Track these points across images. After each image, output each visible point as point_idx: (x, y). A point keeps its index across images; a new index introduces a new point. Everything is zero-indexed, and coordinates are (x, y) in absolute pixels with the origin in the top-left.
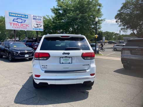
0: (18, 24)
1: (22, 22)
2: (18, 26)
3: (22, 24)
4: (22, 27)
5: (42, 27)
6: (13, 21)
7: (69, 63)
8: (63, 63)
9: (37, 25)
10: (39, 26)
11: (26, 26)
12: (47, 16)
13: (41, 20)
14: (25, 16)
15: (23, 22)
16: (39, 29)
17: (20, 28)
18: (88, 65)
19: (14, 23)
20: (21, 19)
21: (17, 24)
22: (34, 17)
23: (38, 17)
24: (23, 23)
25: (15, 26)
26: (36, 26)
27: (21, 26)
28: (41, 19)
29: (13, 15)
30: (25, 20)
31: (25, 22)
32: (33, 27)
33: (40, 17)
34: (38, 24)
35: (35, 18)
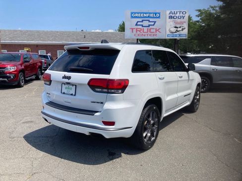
0: (143, 29)
1: (149, 26)
2: (143, 32)
3: (149, 28)
4: (149, 33)
5: (186, 31)
6: (136, 25)
7: (72, 95)
8: (64, 93)
9: (176, 27)
10: (179, 29)
11: (156, 30)
12: (212, 7)
13: (183, 17)
14: (156, 15)
15: (151, 25)
16: (180, 35)
17: (146, 35)
18: (102, 103)
19: (137, 29)
20: (149, 20)
21: (141, 29)
22: (171, 15)
23: (178, 13)
24: (151, 27)
25: (138, 33)
26: (174, 30)
27: (147, 32)
28: (184, 15)
29: (136, 15)
30: (155, 22)
31: (154, 25)
32: (168, 33)
33: (183, 13)
34: (178, 26)
35: (173, 15)
